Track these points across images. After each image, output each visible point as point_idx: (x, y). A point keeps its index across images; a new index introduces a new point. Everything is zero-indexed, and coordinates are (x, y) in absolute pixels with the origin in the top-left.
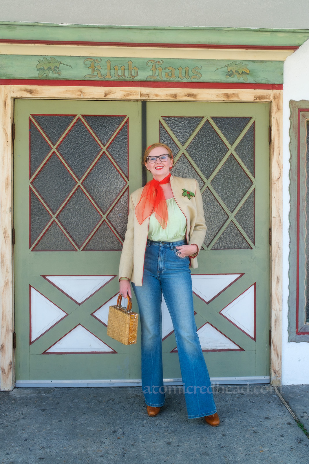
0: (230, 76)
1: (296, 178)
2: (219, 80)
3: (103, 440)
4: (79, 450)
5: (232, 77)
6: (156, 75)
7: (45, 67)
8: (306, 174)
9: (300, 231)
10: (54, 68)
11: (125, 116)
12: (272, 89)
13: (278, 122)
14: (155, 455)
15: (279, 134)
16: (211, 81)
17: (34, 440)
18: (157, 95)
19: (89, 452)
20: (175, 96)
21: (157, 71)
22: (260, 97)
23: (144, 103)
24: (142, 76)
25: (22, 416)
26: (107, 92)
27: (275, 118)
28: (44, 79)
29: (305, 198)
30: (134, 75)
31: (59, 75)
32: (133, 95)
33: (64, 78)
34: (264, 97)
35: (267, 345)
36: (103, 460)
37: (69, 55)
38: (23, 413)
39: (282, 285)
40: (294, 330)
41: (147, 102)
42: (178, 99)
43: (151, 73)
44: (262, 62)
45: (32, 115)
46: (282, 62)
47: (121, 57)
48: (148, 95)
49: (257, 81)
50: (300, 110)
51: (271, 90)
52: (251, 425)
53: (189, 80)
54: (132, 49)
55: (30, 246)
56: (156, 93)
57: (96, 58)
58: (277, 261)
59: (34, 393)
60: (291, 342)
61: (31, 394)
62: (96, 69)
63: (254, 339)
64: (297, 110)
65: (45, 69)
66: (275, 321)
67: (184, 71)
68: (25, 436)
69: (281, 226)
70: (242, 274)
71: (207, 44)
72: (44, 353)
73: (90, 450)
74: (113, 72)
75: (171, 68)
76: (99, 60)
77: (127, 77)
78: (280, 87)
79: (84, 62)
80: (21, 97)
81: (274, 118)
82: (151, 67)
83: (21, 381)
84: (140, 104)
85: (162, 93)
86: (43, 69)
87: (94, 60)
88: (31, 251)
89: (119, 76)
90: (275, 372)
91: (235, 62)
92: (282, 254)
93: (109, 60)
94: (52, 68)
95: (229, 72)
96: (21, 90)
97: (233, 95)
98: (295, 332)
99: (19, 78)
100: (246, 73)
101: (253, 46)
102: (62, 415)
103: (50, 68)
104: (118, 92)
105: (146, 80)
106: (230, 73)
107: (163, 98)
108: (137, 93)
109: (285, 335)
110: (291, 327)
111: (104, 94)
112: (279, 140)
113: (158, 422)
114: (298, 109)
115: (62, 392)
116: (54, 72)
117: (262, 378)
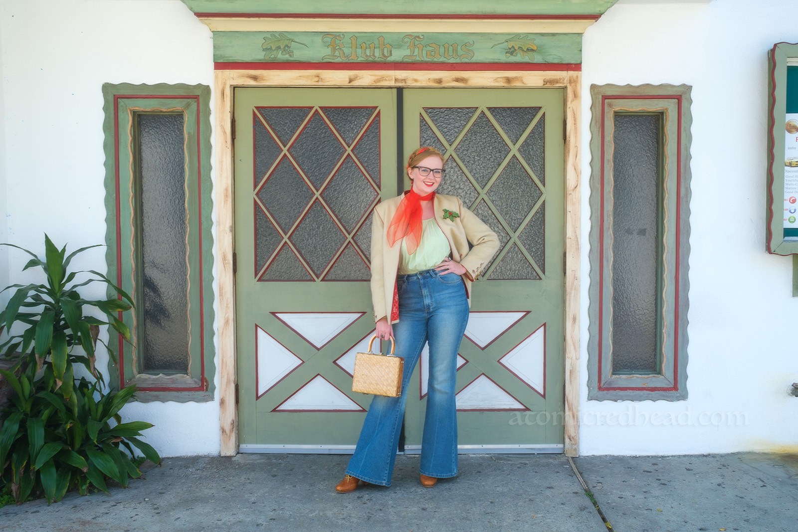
0: (512, 54)
1: (599, 186)
2: (496, 59)
3: (346, 504)
4: (317, 512)
5: (514, 56)
6: (414, 54)
7: (272, 46)
8: (613, 182)
9: (604, 256)
10: (284, 47)
11: (376, 107)
12: (567, 70)
13: (574, 114)
14: (406, 519)
15: (576, 129)
16: (487, 61)
17: (263, 503)
18: (416, 80)
19: (328, 515)
20: (440, 81)
21: (416, 50)
22: (551, 81)
23: (400, 91)
24: (397, 55)
25: (249, 481)
26: (352, 77)
27: (571, 108)
28: (272, 62)
29: (611, 213)
30: (386, 55)
31: (291, 56)
32: (386, 80)
33: (297, 59)
34: (557, 81)
35: (560, 404)
36: (345, 523)
37: (304, 31)
38: (250, 478)
39: (579, 327)
40: (596, 384)
41: (404, 89)
42: (443, 85)
43: (408, 52)
44: (553, 35)
45: (257, 108)
46: (580, 34)
47: (370, 31)
48: (405, 80)
49: (547, 60)
50: (605, 97)
51: (566, 72)
52: (528, 494)
53: (458, 61)
54: (383, 22)
55: (256, 275)
56: (415, 78)
57: (338, 34)
58: (573, 295)
59: (262, 459)
60: (591, 400)
61: (258, 460)
62: (337, 47)
63: (544, 396)
64: (600, 97)
65: (273, 49)
66: (570, 373)
67: (451, 49)
68: (253, 499)
69: (578, 249)
70: (528, 312)
71: (480, 13)
72: (274, 410)
73: (329, 513)
74: (359, 51)
75: (434, 45)
76: (342, 36)
77: (377, 57)
78: (577, 67)
79: (323, 39)
80: (243, 85)
81: (569, 108)
82: (408, 44)
83: (245, 445)
84: (395, 91)
85: (423, 77)
86: (271, 48)
87: (336, 36)
88: (257, 281)
89: (367, 56)
90: (570, 439)
91: (518, 35)
92: (580, 286)
93: (355, 36)
94: (282, 47)
95: (510, 49)
96: (243, 76)
97: (516, 79)
98: (597, 388)
99: (239, 61)
100: (532, 50)
101: (541, 15)
102: (297, 480)
103: (279, 48)
104: (367, 77)
105: (401, 60)
106: (511, 51)
107: (424, 84)
108: (391, 77)
109: (584, 391)
110: (591, 381)
111: (348, 80)
112: (576, 136)
113: (414, 489)
114: (602, 96)
115: (297, 458)
116: (284, 53)
117: (554, 446)
